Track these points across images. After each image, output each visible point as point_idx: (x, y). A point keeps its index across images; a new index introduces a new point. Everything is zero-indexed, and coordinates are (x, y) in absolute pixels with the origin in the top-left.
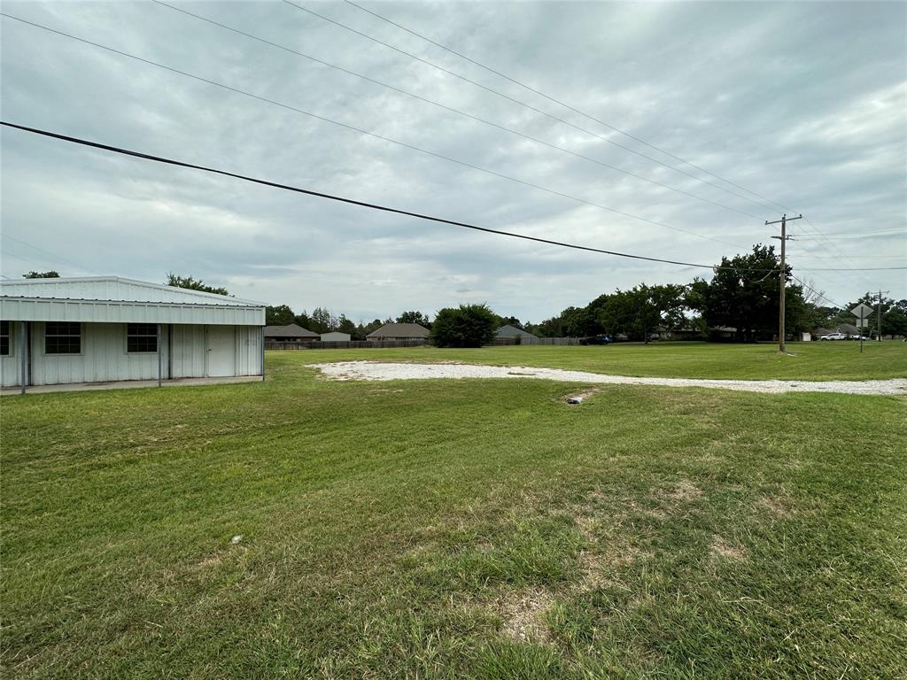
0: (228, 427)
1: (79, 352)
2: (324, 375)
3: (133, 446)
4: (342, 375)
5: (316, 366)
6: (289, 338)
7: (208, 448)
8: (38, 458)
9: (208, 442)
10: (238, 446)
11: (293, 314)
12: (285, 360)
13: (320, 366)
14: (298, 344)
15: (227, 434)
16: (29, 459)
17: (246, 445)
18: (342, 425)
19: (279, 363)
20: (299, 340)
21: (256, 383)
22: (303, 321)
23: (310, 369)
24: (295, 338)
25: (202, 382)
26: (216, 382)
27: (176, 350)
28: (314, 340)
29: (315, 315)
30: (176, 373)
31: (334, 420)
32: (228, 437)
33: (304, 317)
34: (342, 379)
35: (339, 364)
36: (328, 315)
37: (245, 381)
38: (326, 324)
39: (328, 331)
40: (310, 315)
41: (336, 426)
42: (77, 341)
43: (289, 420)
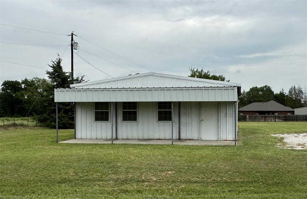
0: (198, 177)
1: (136, 120)
2: (285, 144)
3: (144, 181)
4: (299, 145)
5: (281, 136)
6: (269, 112)
7: (181, 191)
8: (102, 181)
9: (183, 186)
10: (199, 193)
11: (273, 92)
12: (258, 130)
13: (285, 135)
14: (275, 117)
15: (196, 182)
16: (99, 181)
17: (205, 193)
18: (282, 188)
19: (253, 132)
20: (276, 114)
21: (230, 146)
22: (281, 98)
23: (275, 138)
24: (273, 112)
25: (196, 143)
26: (204, 144)
27: (183, 120)
28: (289, 114)
29: (290, 92)
30: (183, 136)
31: (277, 184)
32: (195, 185)
33: (282, 95)
34: (299, 148)
35: (302, 135)
36: (301, 92)
37: (222, 144)
38: (300, 100)
39: (301, 106)
40: (286, 92)
41: (276, 189)
42: (135, 113)
43: (241, 178)
